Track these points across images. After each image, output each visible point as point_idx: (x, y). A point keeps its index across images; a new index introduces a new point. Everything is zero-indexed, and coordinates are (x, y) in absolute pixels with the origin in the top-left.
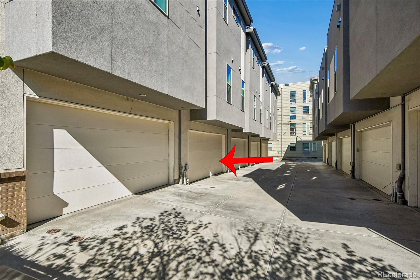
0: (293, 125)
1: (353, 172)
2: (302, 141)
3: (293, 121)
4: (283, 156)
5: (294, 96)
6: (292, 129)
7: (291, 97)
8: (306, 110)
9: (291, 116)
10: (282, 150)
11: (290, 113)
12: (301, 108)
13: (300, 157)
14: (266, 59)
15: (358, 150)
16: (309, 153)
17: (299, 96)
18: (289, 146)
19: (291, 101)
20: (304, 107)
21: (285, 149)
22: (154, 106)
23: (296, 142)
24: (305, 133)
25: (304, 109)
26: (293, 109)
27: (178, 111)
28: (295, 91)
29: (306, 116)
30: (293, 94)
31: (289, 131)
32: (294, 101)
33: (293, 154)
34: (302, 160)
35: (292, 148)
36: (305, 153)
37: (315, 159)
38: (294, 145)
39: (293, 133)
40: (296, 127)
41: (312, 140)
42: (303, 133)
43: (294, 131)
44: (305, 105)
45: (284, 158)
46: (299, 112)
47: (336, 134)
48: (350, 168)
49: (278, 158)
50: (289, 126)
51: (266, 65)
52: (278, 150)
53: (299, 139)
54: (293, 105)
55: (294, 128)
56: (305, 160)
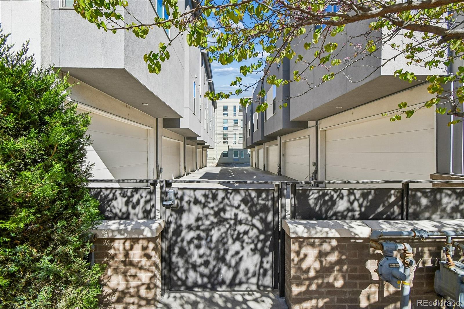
0: (226, 135)
1: (279, 172)
2: (233, 149)
3: (226, 132)
4: (217, 162)
5: (227, 110)
6: (225, 139)
7: (224, 110)
8: (236, 123)
9: (224, 127)
10: (216, 157)
11: (223, 124)
12: (231, 120)
13: (231, 163)
14: (212, 77)
15: (283, 155)
16: (238, 160)
17: (230, 111)
18: (222, 153)
19: (224, 114)
20: (234, 120)
21: (219, 156)
22: (142, 113)
23: (228, 150)
24: (235, 142)
25: (234, 122)
26: (225, 121)
27: (156, 119)
28: (227, 106)
29: (236, 128)
30: (225, 108)
31: (223, 140)
32: (227, 114)
33: (225, 160)
34: (233, 165)
35: (224, 155)
36: (234, 160)
37: (242, 164)
38: (227, 152)
39: (225, 142)
40: (228, 137)
41: (242, 148)
42: (234, 142)
43: (227, 140)
44: (235, 118)
45: (219, 164)
46: (231, 123)
47: (264, 143)
48: (277, 168)
49: (213, 164)
50: (222, 136)
51: (211, 81)
52: (213, 157)
53: (230, 148)
54: (226, 117)
55: (226, 138)
56: (235, 165)
